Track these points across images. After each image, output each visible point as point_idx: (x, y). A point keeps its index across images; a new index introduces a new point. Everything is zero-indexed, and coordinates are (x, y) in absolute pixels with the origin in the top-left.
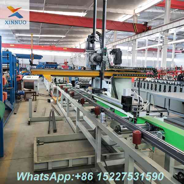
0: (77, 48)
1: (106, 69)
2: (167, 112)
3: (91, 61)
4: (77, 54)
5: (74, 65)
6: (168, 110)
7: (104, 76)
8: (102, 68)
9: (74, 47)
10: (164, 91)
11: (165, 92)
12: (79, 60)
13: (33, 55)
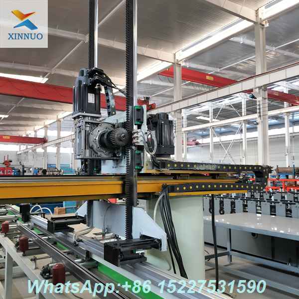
0: (29, 136)
1: (143, 172)
2: (227, 256)
3: (91, 148)
4: (29, 147)
5: (23, 166)
6: (229, 250)
7: (139, 191)
8: (129, 168)
9: (24, 136)
10: (220, 211)
11: (223, 213)
12: (33, 157)
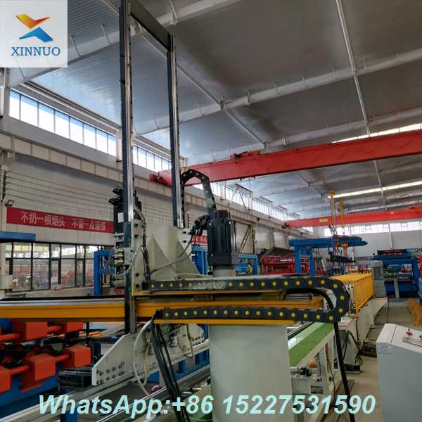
13: (337, 238)
